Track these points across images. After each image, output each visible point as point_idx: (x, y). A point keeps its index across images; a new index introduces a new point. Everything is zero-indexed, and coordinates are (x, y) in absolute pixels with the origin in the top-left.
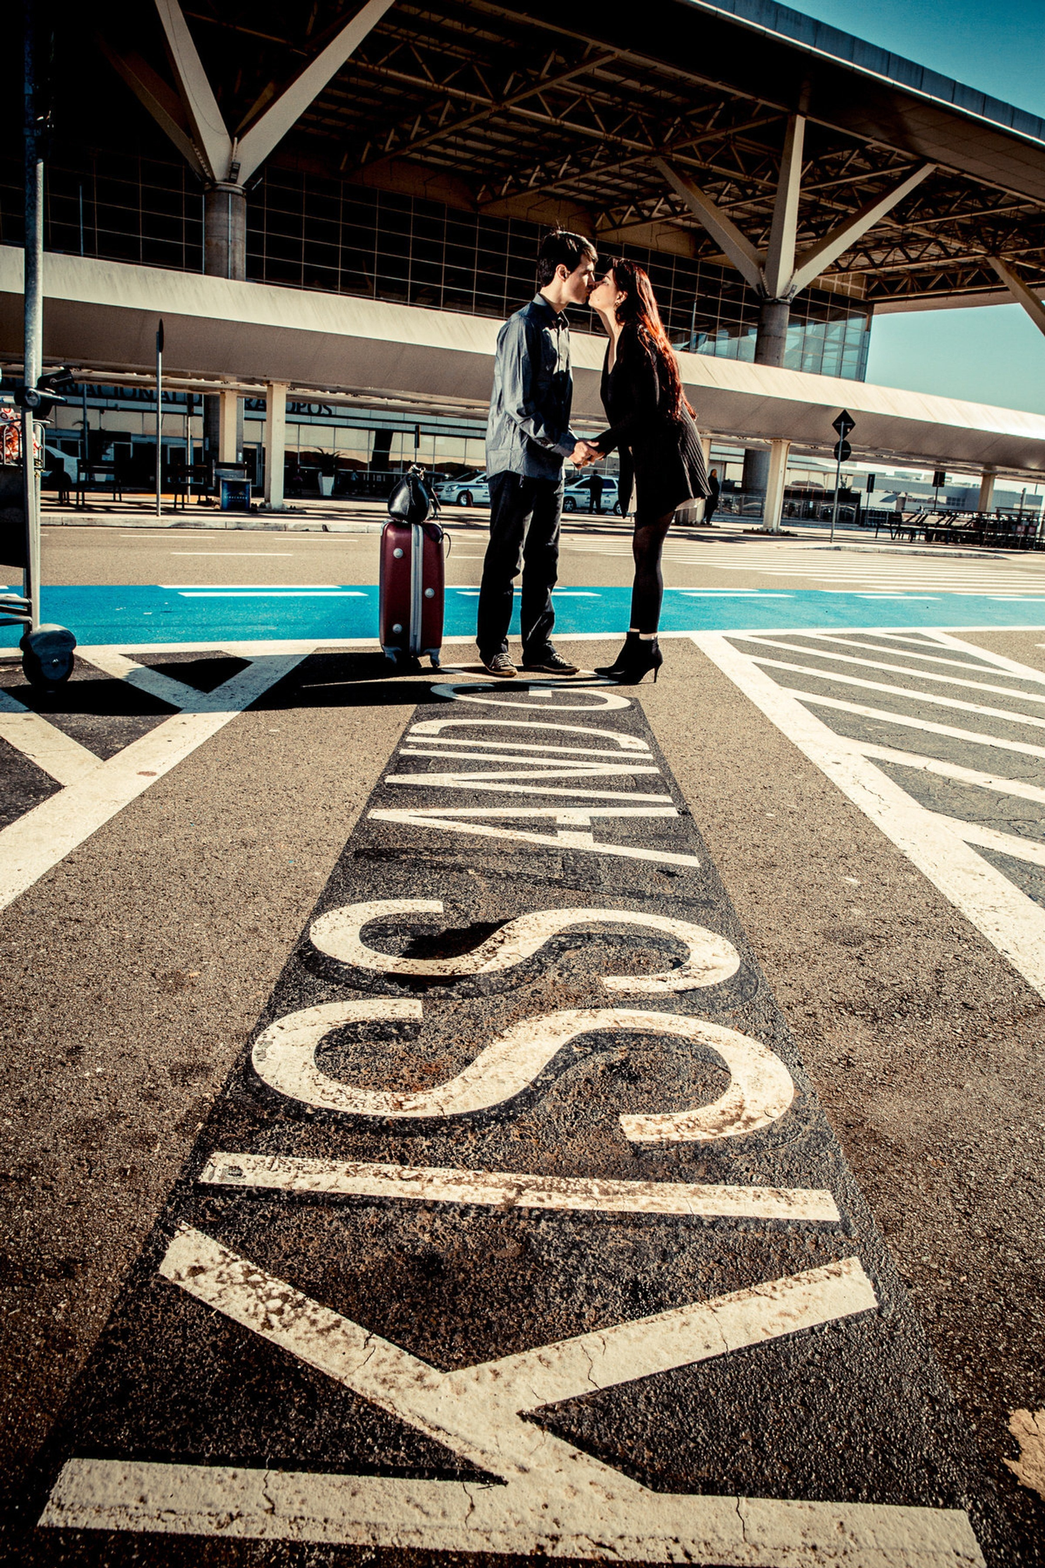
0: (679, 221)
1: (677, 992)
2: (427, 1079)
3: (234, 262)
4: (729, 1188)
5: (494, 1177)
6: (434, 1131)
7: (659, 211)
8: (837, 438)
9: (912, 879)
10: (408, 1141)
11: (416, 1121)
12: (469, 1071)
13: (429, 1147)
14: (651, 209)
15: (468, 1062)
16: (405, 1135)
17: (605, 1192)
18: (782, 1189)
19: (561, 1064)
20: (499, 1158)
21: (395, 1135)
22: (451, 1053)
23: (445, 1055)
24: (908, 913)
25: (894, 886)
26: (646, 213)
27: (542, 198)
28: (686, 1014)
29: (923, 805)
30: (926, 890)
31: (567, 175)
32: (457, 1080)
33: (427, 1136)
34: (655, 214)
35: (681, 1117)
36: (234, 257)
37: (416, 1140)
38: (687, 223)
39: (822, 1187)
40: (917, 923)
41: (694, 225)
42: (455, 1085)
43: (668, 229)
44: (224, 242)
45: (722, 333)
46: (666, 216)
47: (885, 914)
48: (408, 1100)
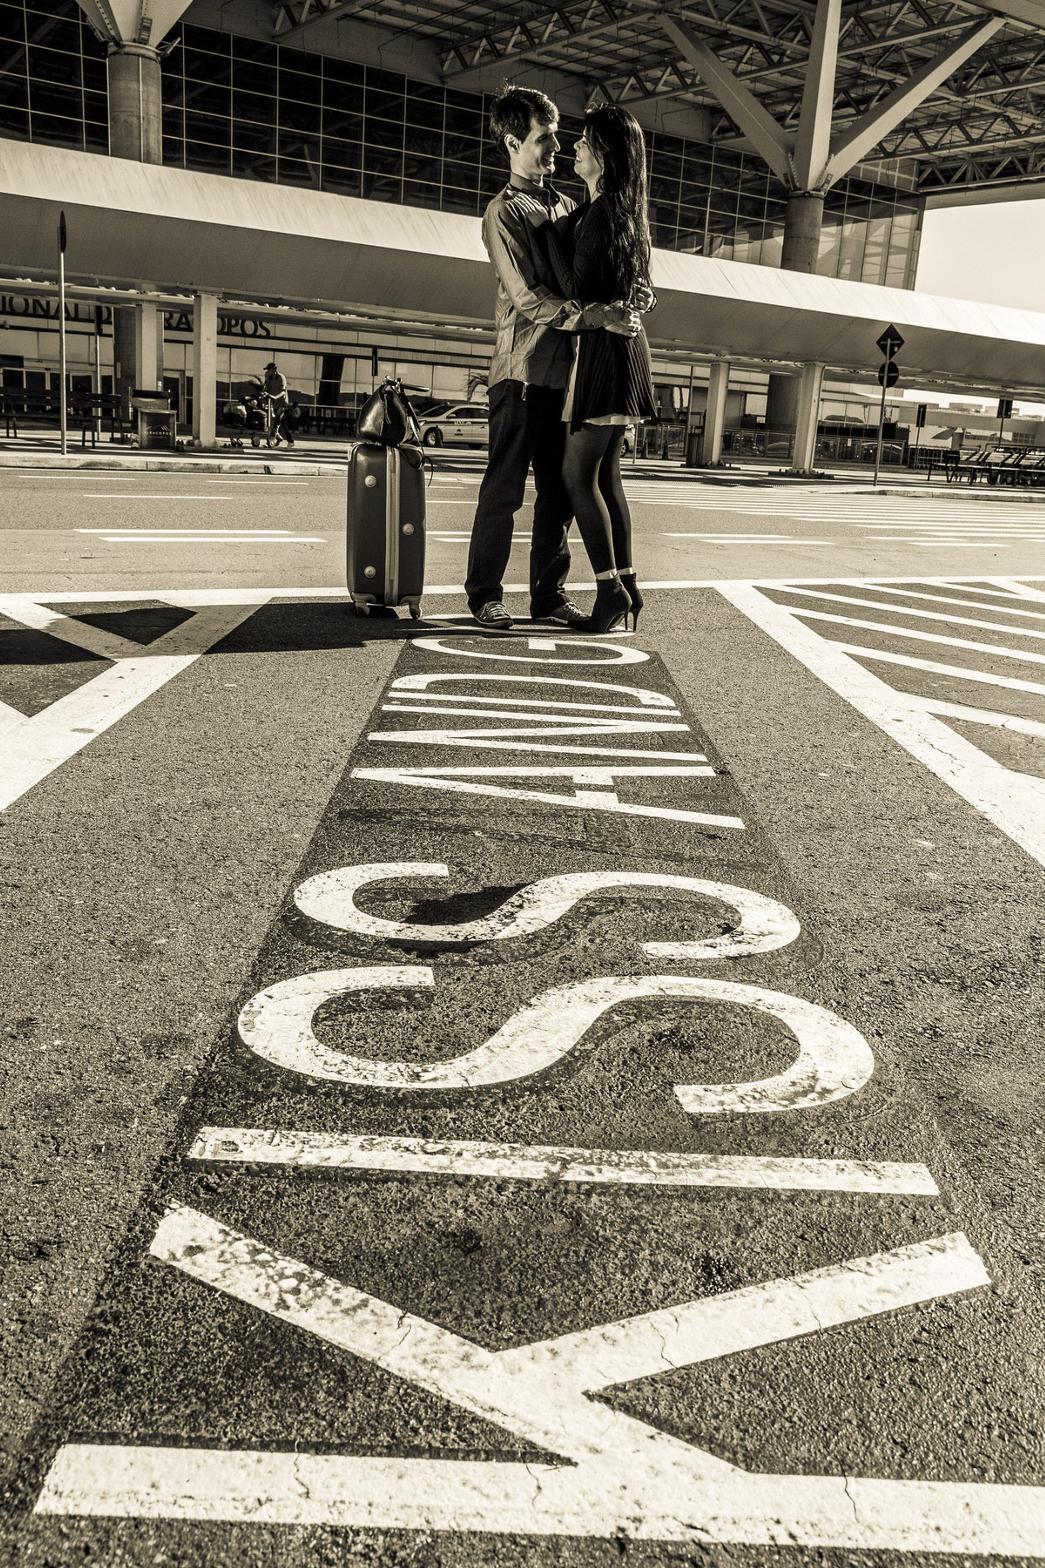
0: (689, 96)
1: (728, 958)
2: (446, 1049)
3: (148, 145)
4: (808, 1161)
5: (533, 1151)
6: (460, 1103)
7: (666, 84)
8: (883, 359)
9: (995, 842)
10: (429, 1113)
11: (437, 1092)
12: (494, 1041)
13: (454, 1120)
14: (656, 81)
15: (492, 1031)
16: (425, 1108)
17: (664, 1166)
18: (869, 1161)
19: (601, 1033)
20: (537, 1130)
21: (414, 1107)
22: (471, 1022)
23: (464, 1023)
24: (994, 877)
25: (975, 849)
26: (649, 86)
27: (523, 67)
28: (742, 981)
29: (1003, 764)
30: (1014, 854)
31: (553, 39)
32: (481, 1050)
33: (451, 1108)
34: (661, 88)
35: (745, 1088)
36: (147, 138)
37: (439, 1113)
38: (700, 99)
39: (914, 1160)
40: (1005, 887)
41: (708, 101)
42: (479, 1055)
43: (676, 106)
44: (135, 120)
45: (742, 235)
46: (674, 90)
47: (968, 879)
48: (425, 1071)
